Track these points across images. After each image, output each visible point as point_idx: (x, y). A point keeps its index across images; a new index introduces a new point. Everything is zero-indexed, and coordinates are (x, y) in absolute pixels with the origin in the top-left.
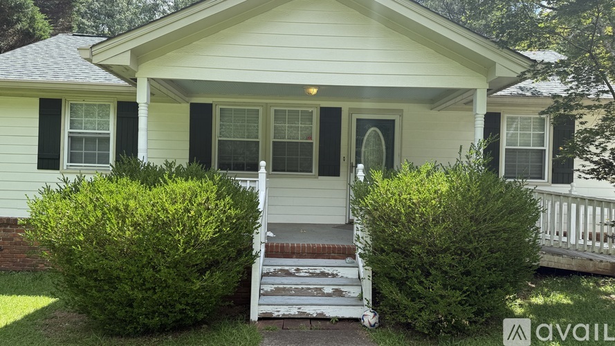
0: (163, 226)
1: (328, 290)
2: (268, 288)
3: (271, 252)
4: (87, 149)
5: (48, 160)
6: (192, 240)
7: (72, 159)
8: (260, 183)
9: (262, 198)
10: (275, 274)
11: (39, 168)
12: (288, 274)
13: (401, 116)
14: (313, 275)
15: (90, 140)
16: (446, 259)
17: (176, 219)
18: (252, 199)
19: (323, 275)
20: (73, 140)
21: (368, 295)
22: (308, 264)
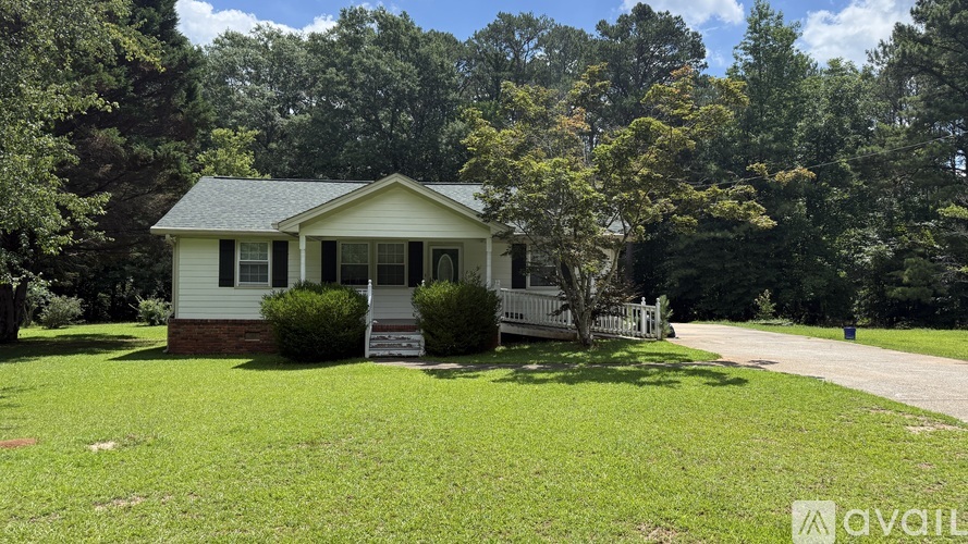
0: (328, 309)
1: (404, 344)
2: (374, 344)
3: (375, 329)
4: (253, 274)
5: (226, 280)
6: (340, 314)
7: (242, 279)
8: (369, 292)
9: (370, 298)
10: (378, 339)
11: (220, 286)
12: (384, 338)
13: (462, 246)
14: (397, 339)
15: (254, 266)
16: (445, 320)
17: (333, 306)
18: (365, 299)
19: (403, 338)
20: (242, 266)
21: (423, 344)
22: (394, 335)
